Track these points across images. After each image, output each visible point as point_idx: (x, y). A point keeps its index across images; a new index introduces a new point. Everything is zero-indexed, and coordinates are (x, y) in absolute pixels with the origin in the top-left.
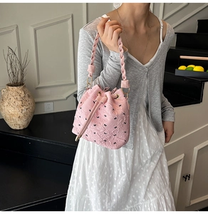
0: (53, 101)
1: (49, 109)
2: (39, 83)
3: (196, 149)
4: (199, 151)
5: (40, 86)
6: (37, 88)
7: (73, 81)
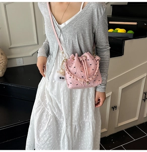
0: (22, 57)
1: (20, 63)
2: (11, 44)
3: (121, 88)
4: (123, 89)
5: (12, 46)
6: (10, 48)
7: (36, 42)
